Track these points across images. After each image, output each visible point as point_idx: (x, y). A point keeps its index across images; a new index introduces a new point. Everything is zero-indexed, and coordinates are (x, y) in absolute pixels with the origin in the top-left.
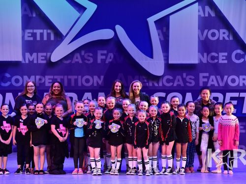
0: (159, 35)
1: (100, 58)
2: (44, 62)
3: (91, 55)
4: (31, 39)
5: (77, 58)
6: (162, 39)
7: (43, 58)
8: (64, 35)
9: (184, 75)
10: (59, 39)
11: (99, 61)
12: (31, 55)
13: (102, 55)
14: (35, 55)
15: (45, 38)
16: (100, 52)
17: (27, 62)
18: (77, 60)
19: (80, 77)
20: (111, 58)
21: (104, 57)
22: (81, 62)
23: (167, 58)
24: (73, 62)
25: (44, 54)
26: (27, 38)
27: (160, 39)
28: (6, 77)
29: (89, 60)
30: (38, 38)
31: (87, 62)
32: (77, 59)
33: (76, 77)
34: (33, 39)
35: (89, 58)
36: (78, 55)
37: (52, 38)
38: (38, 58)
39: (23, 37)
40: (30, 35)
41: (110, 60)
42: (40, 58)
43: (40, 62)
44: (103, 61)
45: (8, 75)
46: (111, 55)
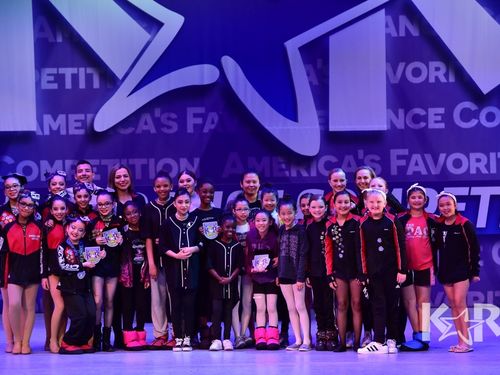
0: (308, 75)
1: (191, 122)
2: (81, 132)
3: (174, 116)
4: (55, 86)
5: (146, 123)
6: (316, 82)
7: (79, 124)
8: (120, 78)
9: (361, 153)
10: (109, 86)
11: (190, 130)
12: (55, 120)
13: (196, 115)
14: (62, 118)
15: (82, 85)
16: (191, 111)
17: (47, 132)
18: (145, 128)
19: (152, 161)
20: (213, 122)
21: (199, 121)
22: (153, 131)
23: (324, 120)
24: (139, 131)
25: (81, 117)
26: (45, 86)
27: (311, 83)
28: (5, 163)
29: (169, 127)
30: (68, 85)
31: (165, 130)
32: (147, 125)
33: (144, 161)
34: (59, 86)
35: (171, 123)
36: (147, 117)
37: (96, 84)
38: (69, 125)
39: (38, 83)
40: (52, 78)
41: (213, 127)
42: (73, 125)
43: (72, 131)
44: (198, 128)
45: (9, 160)
46: (214, 116)
